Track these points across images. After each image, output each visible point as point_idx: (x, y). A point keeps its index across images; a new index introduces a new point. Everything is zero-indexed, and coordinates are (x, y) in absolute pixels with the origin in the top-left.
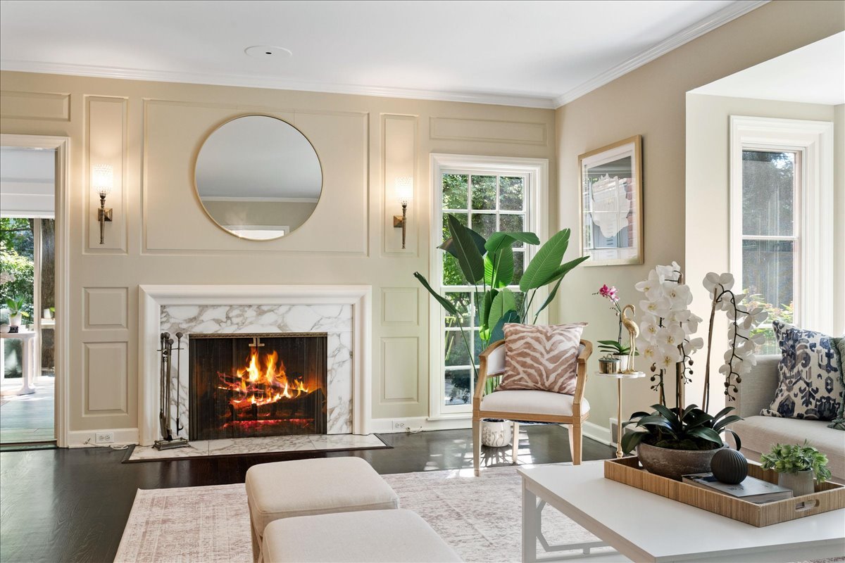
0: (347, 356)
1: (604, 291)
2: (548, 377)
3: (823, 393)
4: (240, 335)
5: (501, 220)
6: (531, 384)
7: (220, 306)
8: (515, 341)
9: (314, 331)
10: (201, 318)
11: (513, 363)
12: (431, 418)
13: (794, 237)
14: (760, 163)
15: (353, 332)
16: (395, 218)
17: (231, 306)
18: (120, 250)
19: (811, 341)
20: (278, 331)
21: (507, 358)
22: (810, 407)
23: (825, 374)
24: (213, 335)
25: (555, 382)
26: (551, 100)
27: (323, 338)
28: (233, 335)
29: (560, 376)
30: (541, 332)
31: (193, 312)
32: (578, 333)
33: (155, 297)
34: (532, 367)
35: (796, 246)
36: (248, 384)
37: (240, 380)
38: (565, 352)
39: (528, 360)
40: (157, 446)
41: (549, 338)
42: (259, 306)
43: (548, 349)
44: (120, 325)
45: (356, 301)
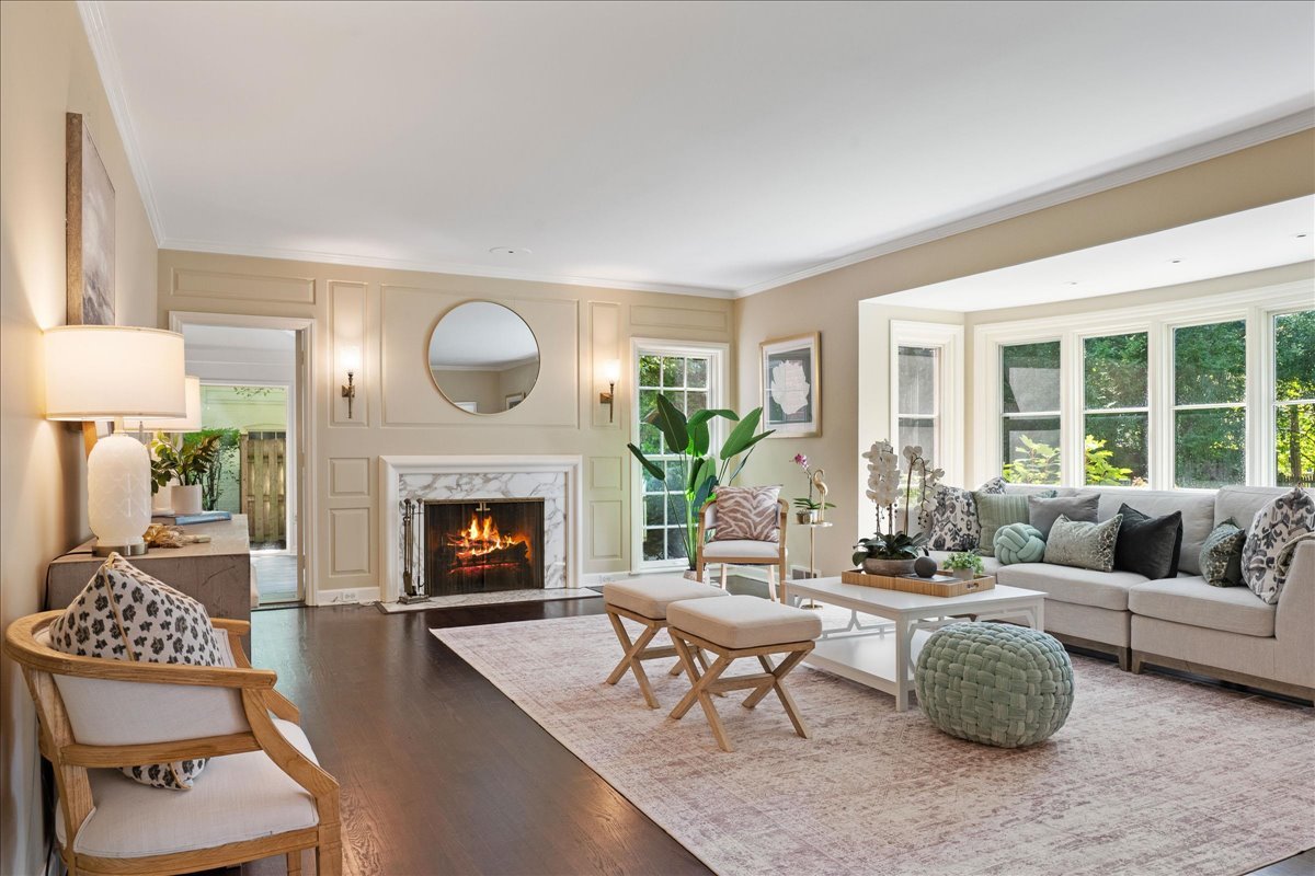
0: (562, 519)
1: (798, 458)
2: (755, 529)
3: (965, 531)
4: (469, 500)
5: (688, 396)
6: (741, 535)
7: (451, 474)
8: (726, 500)
9: (533, 496)
10: (436, 485)
11: (726, 518)
12: (634, 572)
13: (934, 416)
14: (911, 357)
15: (566, 497)
16: (601, 395)
17: (461, 474)
18: (362, 424)
19: (956, 494)
20: (502, 497)
21: (719, 515)
22: (956, 542)
23: (966, 518)
24: (445, 501)
25: (761, 533)
26: (732, 292)
27: (540, 504)
28: (463, 500)
29: (765, 527)
30: (748, 493)
31: (427, 480)
32: (776, 493)
33: (396, 466)
34: (742, 520)
35: (936, 423)
36: (469, 541)
37: (462, 538)
38: (769, 508)
39: (739, 515)
40: (402, 601)
41: (755, 498)
42: (485, 475)
43: (755, 505)
44: (362, 493)
45: (569, 469)
